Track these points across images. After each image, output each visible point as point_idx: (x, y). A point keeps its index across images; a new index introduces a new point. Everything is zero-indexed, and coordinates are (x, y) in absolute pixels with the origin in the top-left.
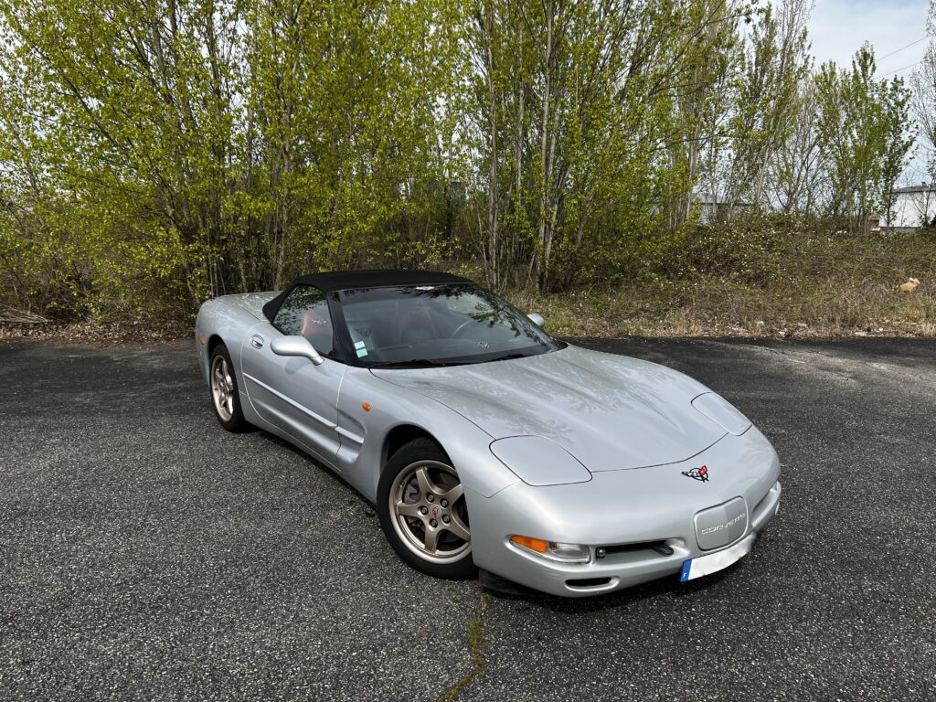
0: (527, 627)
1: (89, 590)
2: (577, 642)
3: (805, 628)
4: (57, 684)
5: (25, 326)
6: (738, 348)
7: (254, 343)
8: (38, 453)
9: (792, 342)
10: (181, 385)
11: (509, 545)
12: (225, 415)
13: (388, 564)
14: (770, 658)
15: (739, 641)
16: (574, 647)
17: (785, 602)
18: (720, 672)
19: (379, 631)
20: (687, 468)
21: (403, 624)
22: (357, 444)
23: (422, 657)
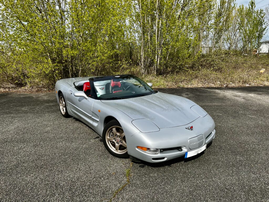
0: (142, 171)
1: (24, 163)
2: (156, 175)
3: (219, 170)
4: (14, 188)
5: (9, 88)
6: (211, 90)
7: (70, 93)
9: (228, 88)
10: (52, 104)
11: (137, 149)
12: (63, 113)
13: (106, 154)
14: (208, 179)
15: (200, 174)
17: (215, 163)
18: (194, 183)
19: (102, 173)
20: (187, 126)
21: (108, 171)
22: (98, 121)
23: (113, 180)
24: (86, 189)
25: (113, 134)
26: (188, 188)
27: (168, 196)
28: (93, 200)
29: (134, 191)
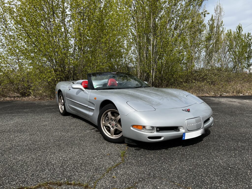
0: (138, 153)
1: (17, 146)
2: (152, 156)
3: (220, 153)
4: (4, 165)
5: (14, 97)
7: (69, 89)
8: (11, 120)
9: (221, 96)
11: (132, 128)
12: (62, 111)
13: (101, 141)
14: (209, 159)
15: (200, 156)
16: (151, 157)
17: (215, 147)
18: (194, 162)
19: (96, 154)
20: (184, 109)
21: (103, 153)
22: (93, 110)
23: (107, 159)
24: (78, 166)
25: (109, 119)
26: (188, 166)
27: (166, 173)
28: (84, 174)
29: (128, 168)
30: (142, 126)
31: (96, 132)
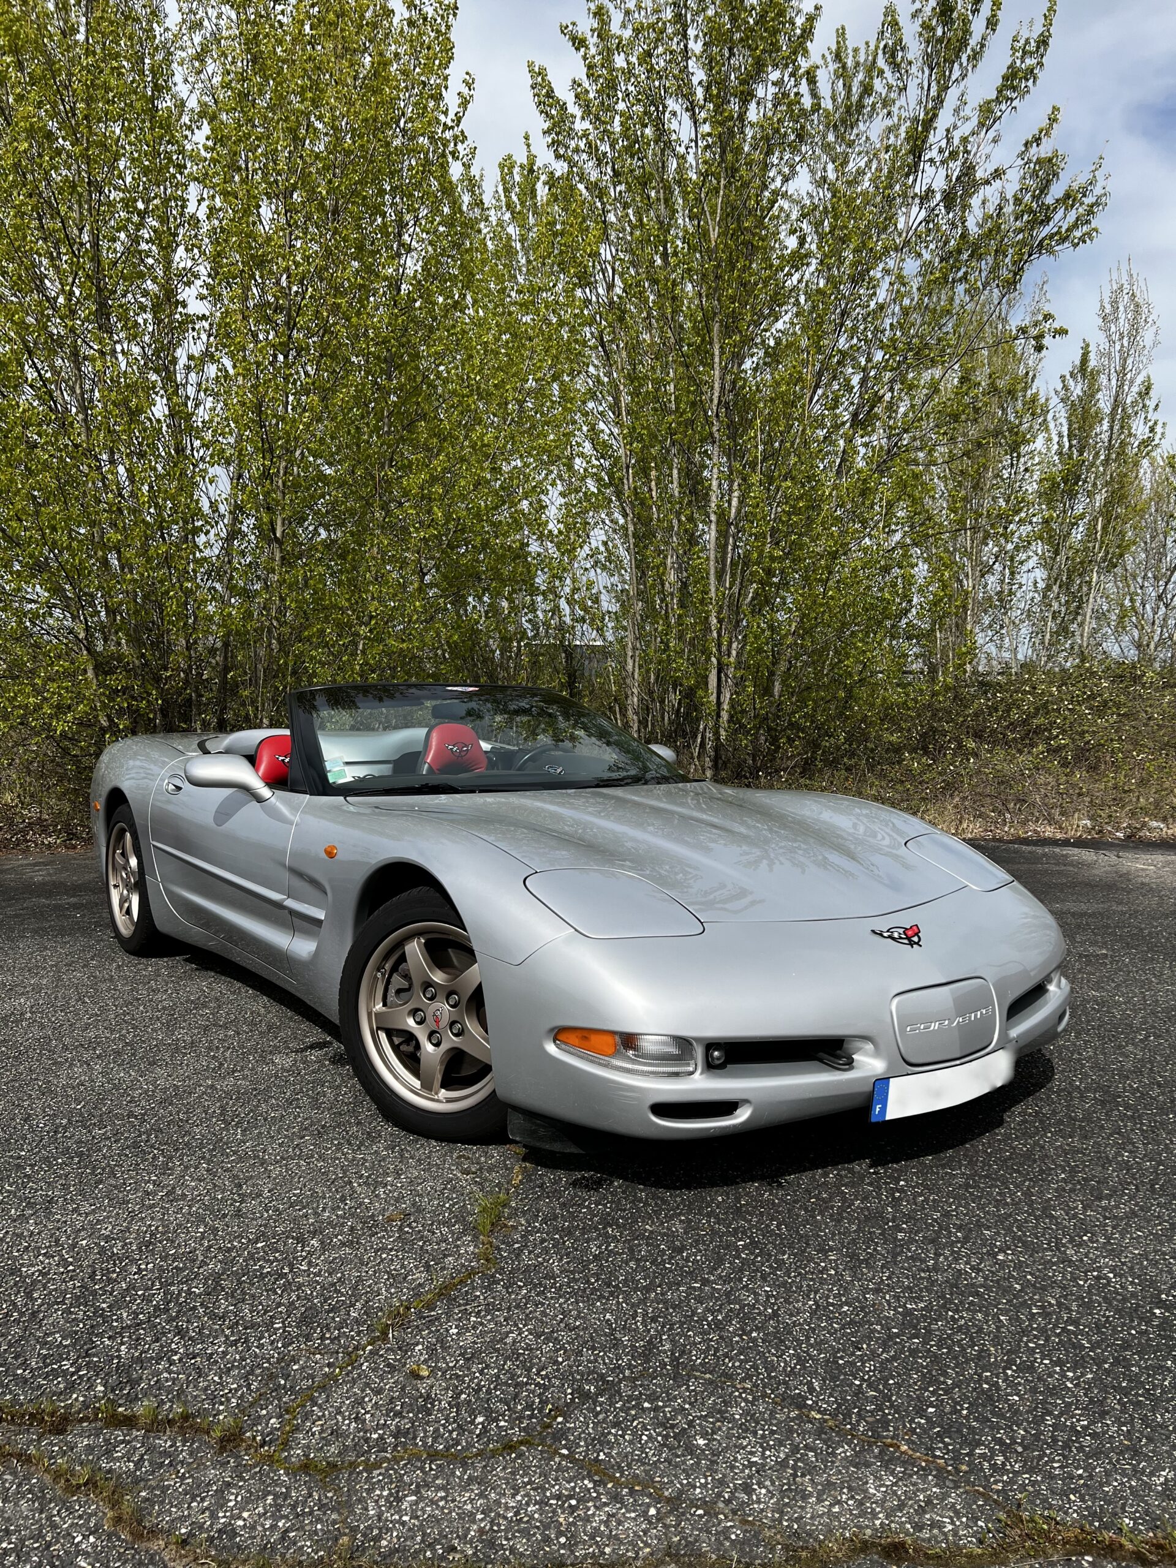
0: (588, 1207)
2: (678, 1227)
3: (1105, 1209)
6: (1039, 850)
7: (171, 787)
9: (1135, 842)
11: (551, 1048)
12: (126, 928)
13: (359, 1123)
14: (1032, 1249)
15: (979, 1225)
16: (671, 1236)
17: (1073, 1171)
18: (936, 1268)
19: (316, 1214)
20: (883, 925)
21: (361, 1204)
22: (318, 922)
23: (383, 1249)
24: (189, 1292)
25: (411, 985)
26: (897, 1298)
27: (754, 1340)
28: (225, 1353)
29: (518, 1307)
30: (613, 1033)
31: (333, 1063)
